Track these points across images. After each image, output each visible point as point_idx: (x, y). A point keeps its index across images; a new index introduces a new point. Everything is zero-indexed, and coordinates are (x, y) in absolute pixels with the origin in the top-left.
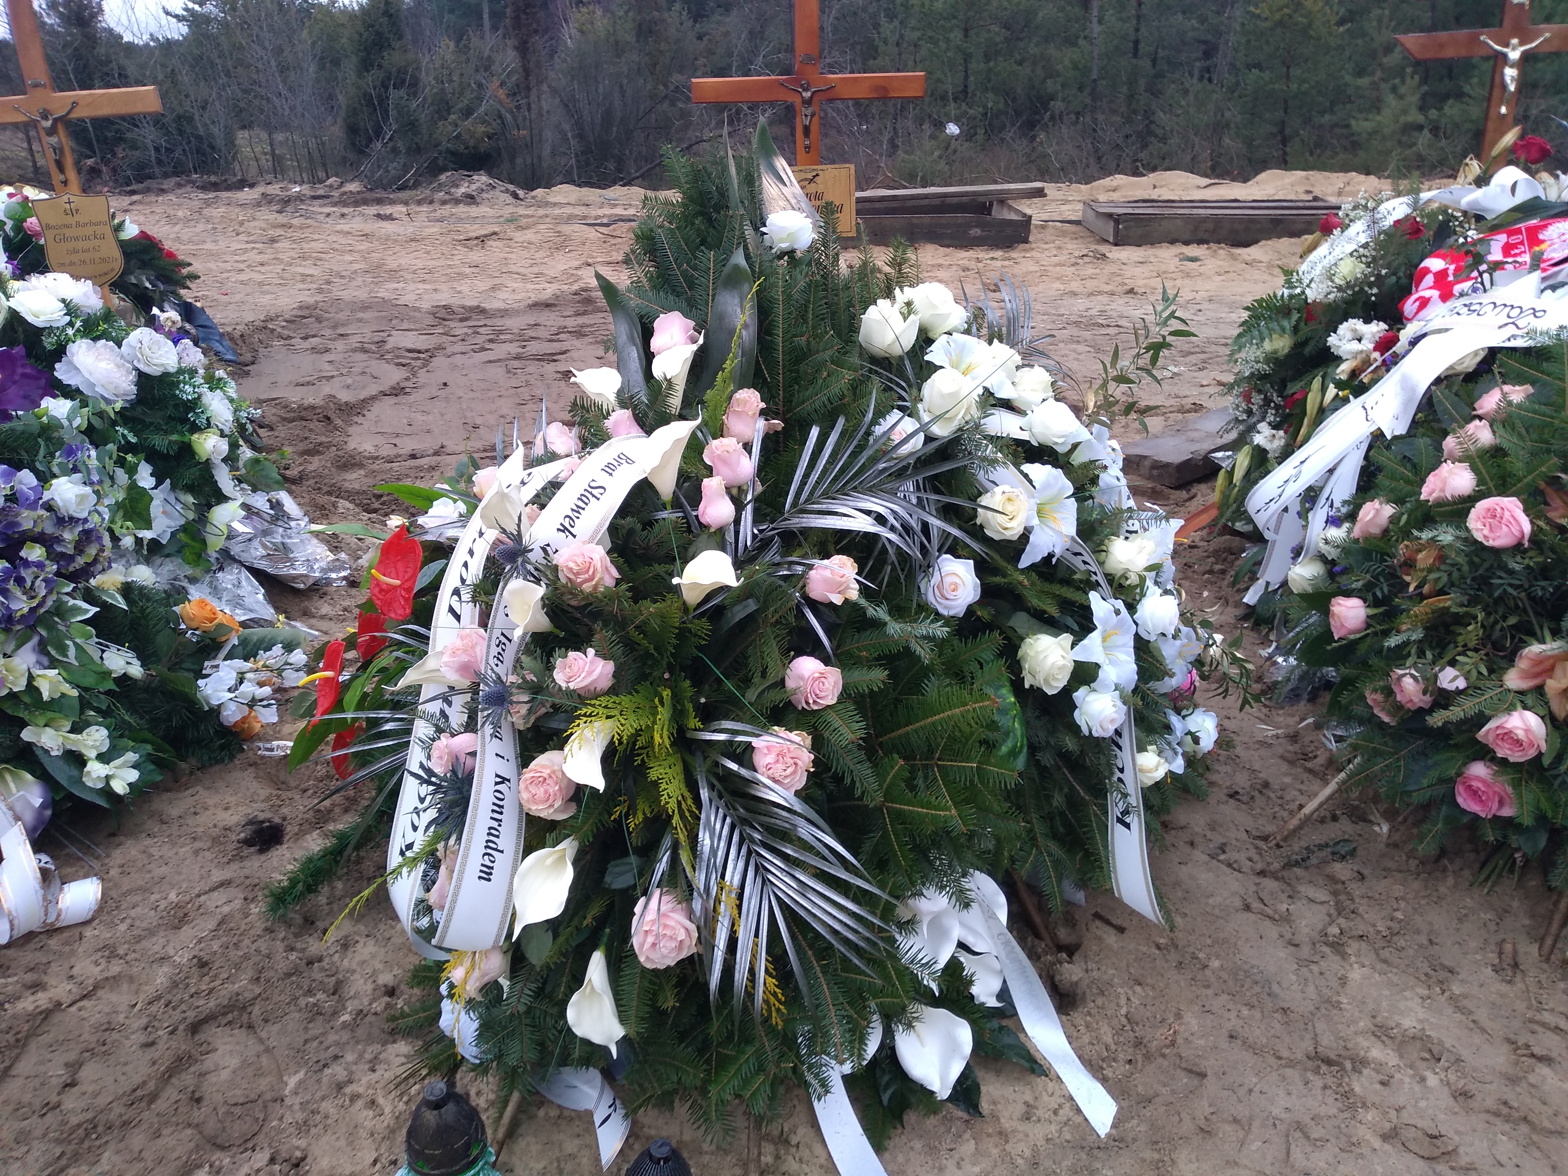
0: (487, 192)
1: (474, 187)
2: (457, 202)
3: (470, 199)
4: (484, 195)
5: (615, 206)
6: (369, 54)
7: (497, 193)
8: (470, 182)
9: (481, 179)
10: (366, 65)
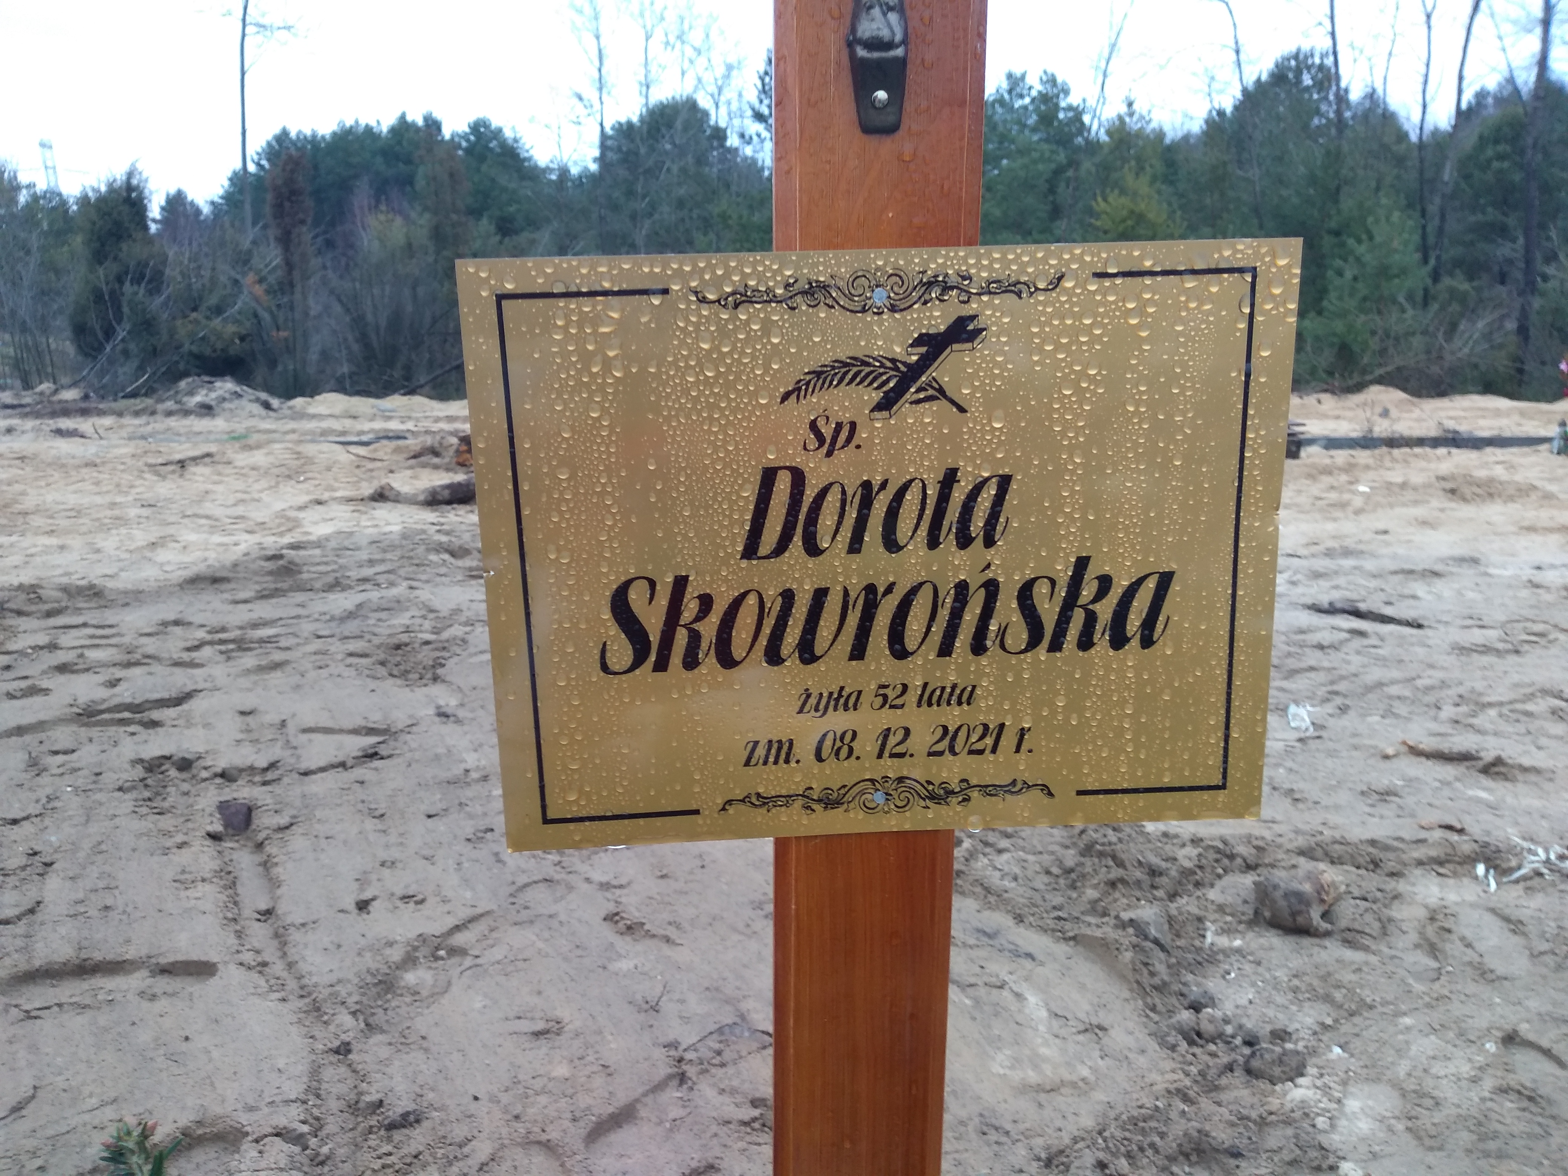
0: (231, 400)
1: (213, 395)
2: (187, 413)
3: (207, 410)
4: (227, 405)
5: (390, 418)
6: (103, 245)
7: (244, 402)
8: (210, 390)
9: (226, 386)
10: (99, 256)
